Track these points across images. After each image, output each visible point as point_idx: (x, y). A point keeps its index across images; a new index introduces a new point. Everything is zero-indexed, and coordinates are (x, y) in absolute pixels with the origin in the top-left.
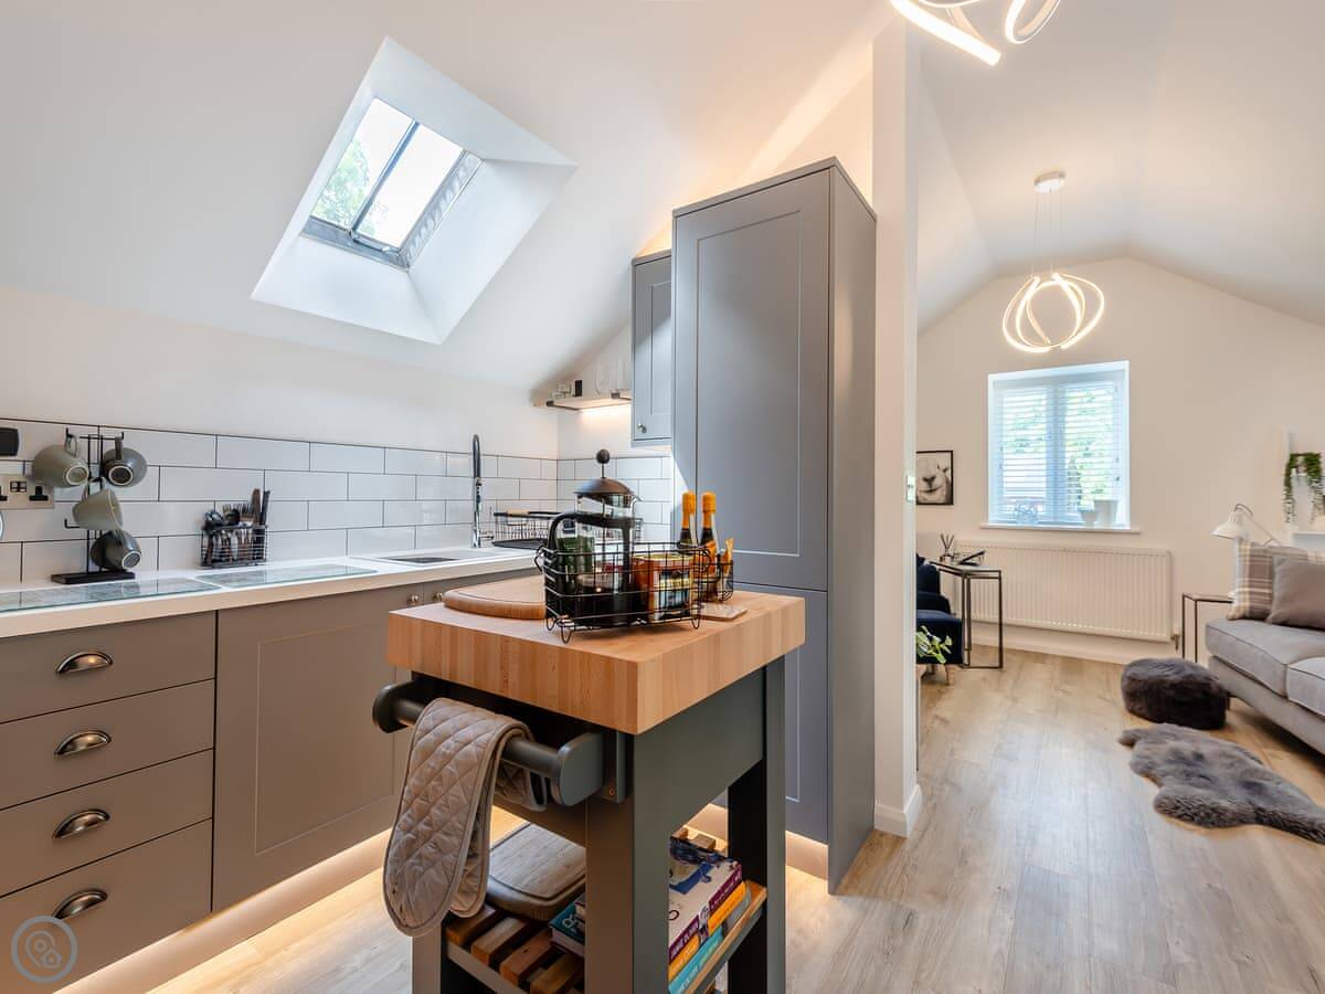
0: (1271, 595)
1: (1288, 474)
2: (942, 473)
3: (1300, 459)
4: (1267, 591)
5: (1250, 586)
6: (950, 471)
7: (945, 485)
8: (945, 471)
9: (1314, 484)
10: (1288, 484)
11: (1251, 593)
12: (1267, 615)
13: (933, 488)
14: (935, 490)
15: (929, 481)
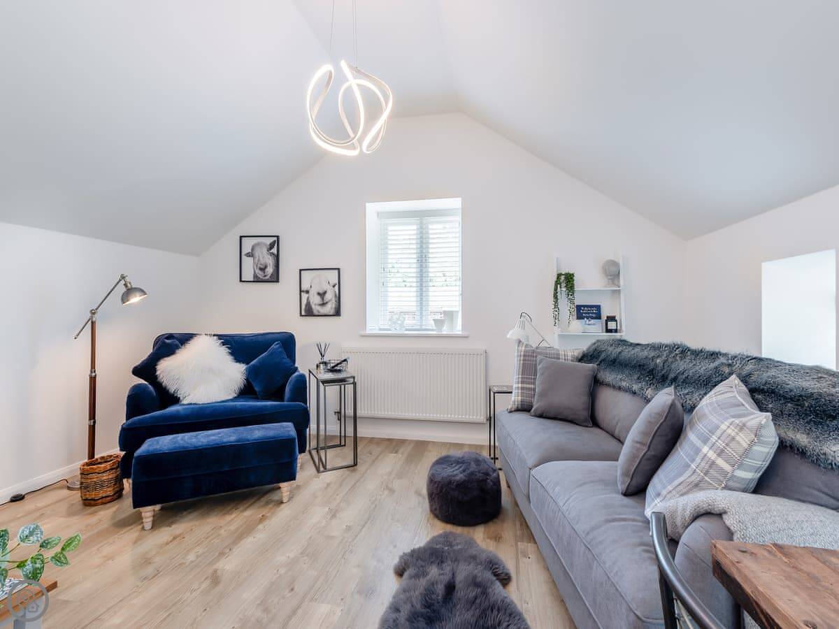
0: (534, 390)
1: (556, 289)
2: (332, 287)
3: (563, 278)
4: (532, 386)
5: (522, 382)
6: (337, 286)
7: (334, 298)
8: (334, 286)
9: (570, 297)
10: (556, 297)
11: (522, 388)
12: (532, 407)
13: (325, 301)
14: (327, 303)
15: (322, 295)
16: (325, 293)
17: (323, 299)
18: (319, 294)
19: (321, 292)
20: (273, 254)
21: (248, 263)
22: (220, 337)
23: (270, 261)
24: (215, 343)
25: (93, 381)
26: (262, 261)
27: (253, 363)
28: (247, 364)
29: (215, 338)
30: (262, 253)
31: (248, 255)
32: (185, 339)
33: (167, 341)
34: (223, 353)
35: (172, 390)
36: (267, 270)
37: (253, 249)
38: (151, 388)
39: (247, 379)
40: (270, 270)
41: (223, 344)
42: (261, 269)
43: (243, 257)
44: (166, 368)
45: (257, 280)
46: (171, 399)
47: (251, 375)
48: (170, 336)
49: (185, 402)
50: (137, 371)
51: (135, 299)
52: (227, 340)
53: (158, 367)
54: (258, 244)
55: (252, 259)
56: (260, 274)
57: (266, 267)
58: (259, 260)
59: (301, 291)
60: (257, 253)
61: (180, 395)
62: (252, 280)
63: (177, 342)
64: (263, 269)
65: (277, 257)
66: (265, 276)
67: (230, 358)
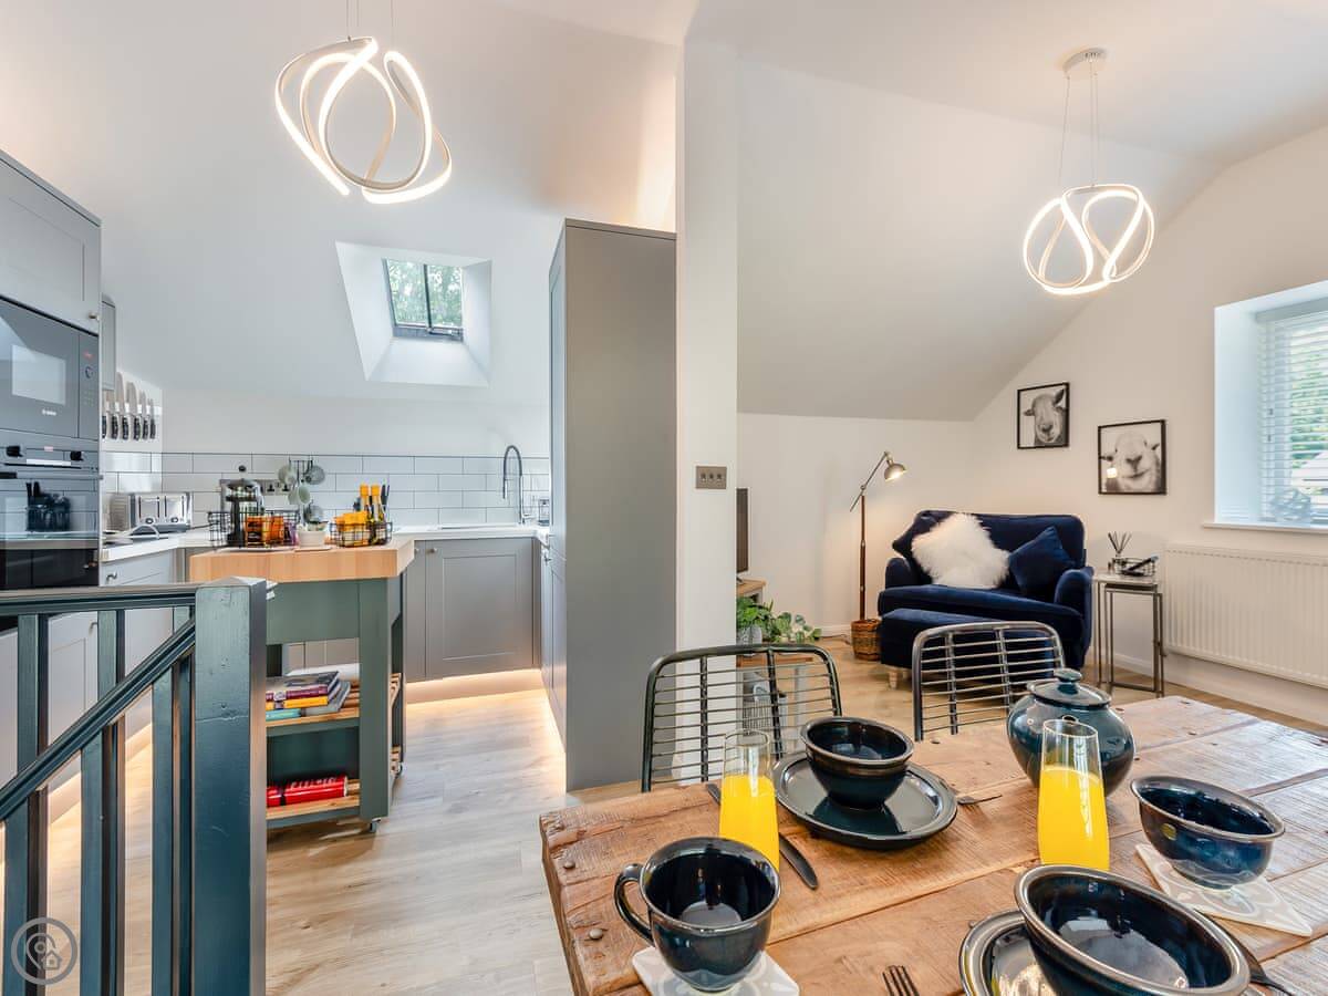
7: (1154, 467)
14: (1142, 474)
15: (1134, 462)
16: (1139, 458)
17: (1135, 469)
18: (1129, 461)
19: (1133, 458)
20: (1060, 408)
21: (1029, 424)
22: (979, 516)
23: (1056, 419)
24: (975, 522)
25: (863, 550)
26: (1046, 420)
27: (1018, 550)
28: (1011, 551)
29: (974, 517)
30: (1046, 409)
31: (1028, 413)
32: (941, 517)
33: (925, 518)
34: (981, 536)
35: (925, 569)
36: (1052, 431)
37: (1034, 406)
38: (907, 563)
39: (1010, 569)
40: (1056, 431)
41: (982, 525)
42: (1045, 431)
43: (1022, 416)
44: (920, 544)
45: (1039, 445)
46: (925, 578)
47: (1015, 564)
48: (927, 513)
49: (937, 582)
50: (898, 546)
51: (896, 475)
52: (987, 521)
53: (913, 544)
54: (1040, 398)
55: (1033, 417)
56: (1043, 438)
57: (1051, 427)
58: (1042, 419)
59: (1100, 458)
60: (1039, 410)
61: (933, 574)
62: (1032, 445)
63: (933, 520)
64: (1047, 431)
65: (1066, 412)
66: (1050, 439)
67: (988, 543)
